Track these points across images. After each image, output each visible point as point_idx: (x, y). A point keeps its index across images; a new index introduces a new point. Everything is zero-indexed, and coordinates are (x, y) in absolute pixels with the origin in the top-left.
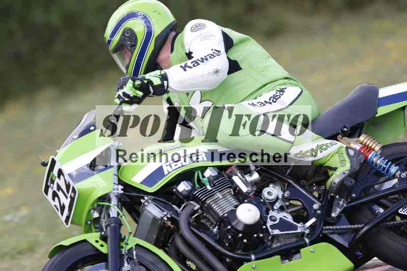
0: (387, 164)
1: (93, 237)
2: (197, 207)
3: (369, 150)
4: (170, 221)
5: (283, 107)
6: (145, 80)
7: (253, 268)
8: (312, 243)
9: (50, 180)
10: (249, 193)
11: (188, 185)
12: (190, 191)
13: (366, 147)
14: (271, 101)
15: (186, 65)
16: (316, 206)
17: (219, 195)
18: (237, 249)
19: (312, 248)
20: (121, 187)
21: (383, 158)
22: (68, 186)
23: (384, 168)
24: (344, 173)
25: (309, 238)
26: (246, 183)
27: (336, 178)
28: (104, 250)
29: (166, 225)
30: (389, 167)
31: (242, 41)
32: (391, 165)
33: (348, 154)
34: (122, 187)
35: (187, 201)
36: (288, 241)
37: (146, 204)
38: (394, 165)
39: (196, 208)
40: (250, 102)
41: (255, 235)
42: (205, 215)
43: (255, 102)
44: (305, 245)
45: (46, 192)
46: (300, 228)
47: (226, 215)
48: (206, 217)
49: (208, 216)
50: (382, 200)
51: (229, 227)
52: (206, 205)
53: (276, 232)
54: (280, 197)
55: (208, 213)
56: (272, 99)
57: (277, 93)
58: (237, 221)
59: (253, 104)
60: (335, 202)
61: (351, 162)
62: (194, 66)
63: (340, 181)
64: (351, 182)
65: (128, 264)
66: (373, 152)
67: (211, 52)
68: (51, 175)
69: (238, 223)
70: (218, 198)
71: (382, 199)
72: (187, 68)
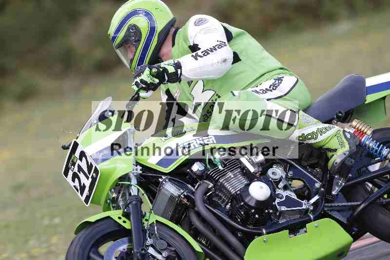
0: (379, 146)
1: (115, 214)
2: (211, 185)
3: (362, 134)
4: (186, 199)
5: (283, 94)
6: (160, 68)
7: (264, 241)
8: (316, 219)
9: (71, 162)
10: (256, 173)
11: (201, 165)
12: (203, 171)
13: (359, 132)
14: (271, 89)
15: (197, 55)
16: (317, 185)
17: (230, 174)
18: (249, 225)
19: (315, 223)
20: (139, 168)
21: (375, 141)
22: (90, 167)
23: (376, 151)
24: (345, 154)
25: (313, 214)
26: (253, 164)
27: (337, 158)
28: (127, 226)
29: (183, 203)
30: (381, 149)
31: (239, 35)
32: (383, 147)
33: (346, 137)
34: (141, 168)
35: (201, 180)
36: (292, 218)
37: (164, 182)
38: (385, 147)
39: (210, 187)
40: (253, 89)
41: (266, 211)
42: (217, 193)
43: (258, 89)
44: (310, 221)
45: (66, 174)
46: (305, 205)
47: (239, 192)
48: (217, 195)
49: (220, 194)
50: (375, 180)
51: (242, 203)
52: (219, 184)
53: (283, 208)
54: (284, 176)
55: (221, 191)
56: (272, 87)
57: (275, 81)
58: (249, 198)
59: (256, 92)
60: (335, 182)
61: (349, 144)
62: (204, 55)
63: (342, 161)
64: (351, 162)
65: (150, 238)
66: (366, 135)
67: (219, 43)
68: (72, 158)
69: (250, 200)
70: (230, 176)
71: (375, 178)
72: (198, 58)
